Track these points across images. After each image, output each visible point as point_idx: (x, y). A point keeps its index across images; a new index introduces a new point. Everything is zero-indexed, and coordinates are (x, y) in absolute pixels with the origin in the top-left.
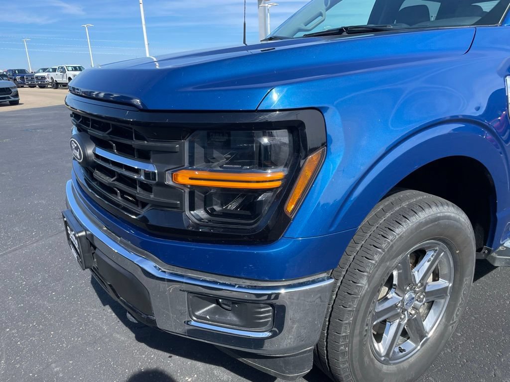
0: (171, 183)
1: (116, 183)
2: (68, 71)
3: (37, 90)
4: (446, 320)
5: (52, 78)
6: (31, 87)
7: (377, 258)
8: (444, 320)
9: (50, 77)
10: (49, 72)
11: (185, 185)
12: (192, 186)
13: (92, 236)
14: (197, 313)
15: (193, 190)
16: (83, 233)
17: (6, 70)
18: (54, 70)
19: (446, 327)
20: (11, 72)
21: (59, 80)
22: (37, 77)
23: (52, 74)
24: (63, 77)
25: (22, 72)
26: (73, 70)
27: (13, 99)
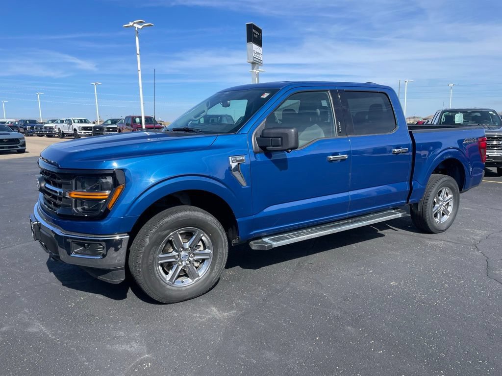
0: (68, 197)
1: (52, 199)
2: (74, 123)
3: (45, 138)
4: (210, 270)
5: (59, 129)
6: (40, 136)
7: (154, 230)
8: (209, 270)
9: (57, 127)
10: (57, 123)
11: (73, 197)
12: (76, 198)
13: (40, 224)
14: (75, 251)
15: (76, 199)
16: (36, 223)
17: (18, 120)
18: (62, 122)
19: (210, 273)
20: (22, 122)
21: (66, 131)
22: (46, 128)
23: (60, 126)
24: (69, 128)
25: (33, 122)
26: (78, 122)
27: (20, 148)
